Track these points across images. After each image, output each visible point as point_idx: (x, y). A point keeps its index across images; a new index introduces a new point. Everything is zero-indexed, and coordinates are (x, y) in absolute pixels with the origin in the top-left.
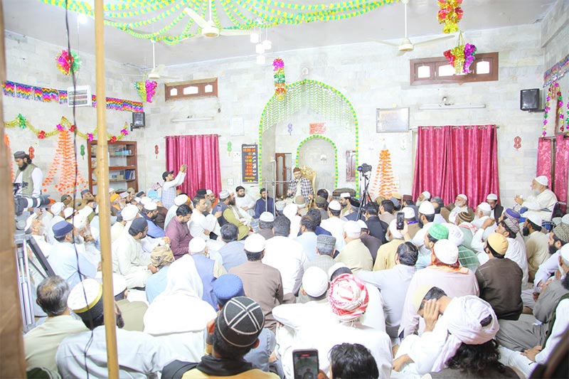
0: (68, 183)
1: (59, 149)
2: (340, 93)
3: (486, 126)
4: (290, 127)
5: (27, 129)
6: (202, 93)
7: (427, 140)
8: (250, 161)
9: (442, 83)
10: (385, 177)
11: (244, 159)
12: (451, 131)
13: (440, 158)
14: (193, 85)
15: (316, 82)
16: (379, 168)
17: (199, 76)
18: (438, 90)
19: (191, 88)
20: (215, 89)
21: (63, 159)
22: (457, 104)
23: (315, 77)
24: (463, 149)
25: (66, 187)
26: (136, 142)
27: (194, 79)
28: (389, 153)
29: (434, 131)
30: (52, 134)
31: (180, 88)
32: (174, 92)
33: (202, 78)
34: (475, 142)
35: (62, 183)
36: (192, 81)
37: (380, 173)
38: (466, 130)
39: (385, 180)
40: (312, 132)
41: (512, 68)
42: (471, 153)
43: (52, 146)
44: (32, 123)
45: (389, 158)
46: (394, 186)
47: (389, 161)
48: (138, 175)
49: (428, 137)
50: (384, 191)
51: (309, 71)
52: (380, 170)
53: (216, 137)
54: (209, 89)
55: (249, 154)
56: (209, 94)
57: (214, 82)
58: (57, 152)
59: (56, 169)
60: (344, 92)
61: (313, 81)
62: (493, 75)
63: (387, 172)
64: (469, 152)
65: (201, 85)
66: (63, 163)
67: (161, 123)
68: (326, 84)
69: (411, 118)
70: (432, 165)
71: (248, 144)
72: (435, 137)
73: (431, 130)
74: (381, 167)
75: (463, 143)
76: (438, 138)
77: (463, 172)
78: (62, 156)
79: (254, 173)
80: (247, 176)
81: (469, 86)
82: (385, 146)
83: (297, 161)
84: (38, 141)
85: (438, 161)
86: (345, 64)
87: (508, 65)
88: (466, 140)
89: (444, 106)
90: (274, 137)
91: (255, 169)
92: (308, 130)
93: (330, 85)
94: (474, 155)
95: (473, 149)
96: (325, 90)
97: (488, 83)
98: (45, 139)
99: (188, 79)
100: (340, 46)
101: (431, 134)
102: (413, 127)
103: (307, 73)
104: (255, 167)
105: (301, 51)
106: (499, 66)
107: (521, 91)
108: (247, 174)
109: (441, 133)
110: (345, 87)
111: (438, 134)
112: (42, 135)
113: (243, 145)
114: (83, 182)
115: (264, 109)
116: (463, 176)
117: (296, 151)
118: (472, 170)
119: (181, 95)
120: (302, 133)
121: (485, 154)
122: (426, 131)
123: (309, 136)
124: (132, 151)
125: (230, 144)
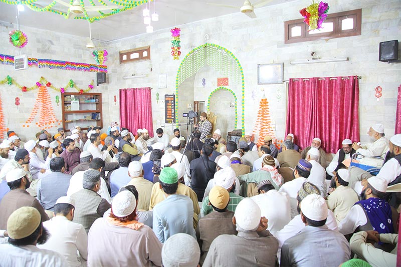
0: (46, 121)
1: (39, 99)
2: (230, 53)
3: (349, 77)
4: (204, 81)
5: (13, 86)
6: (141, 58)
7: (298, 90)
8: (170, 107)
9: (311, 40)
10: (264, 121)
11: (166, 105)
12: (317, 82)
13: (308, 106)
14: (136, 52)
15: (214, 46)
16: (259, 113)
17: (139, 45)
18: (307, 47)
19: (135, 54)
20: (149, 54)
21: (42, 106)
22: (323, 58)
23: (214, 41)
24: (327, 98)
25: (44, 124)
26: (101, 94)
27: (136, 47)
28: (267, 101)
29: (304, 83)
30: (32, 88)
31: (128, 54)
32: (125, 57)
33: (141, 46)
34: (339, 92)
35: (41, 121)
36: (135, 49)
37: (260, 118)
38: (331, 82)
39: (264, 124)
40: (219, 85)
41: (376, 22)
42: (335, 101)
43: (33, 97)
44: (17, 82)
45: (267, 106)
46: (271, 129)
47: (267, 108)
48: (103, 116)
49: (298, 87)
50: (263, 133)
51: (209, 37)
52: (260, 115)
53: (150, 89)
54: (145, 54)
55: (170, 101)
56: (145, 58)
57: (148, 49)
58: (37, 101)
59: (36, 112)
60: (233, 52)
61: (212, 44)
62: (357, 30)
63: (265, 117)
64: (333, 101)
65: (140, 52)
66: (42, 108)
67: (118, 80)
68: (221, 46)
69: (285, 72)
70: (301, 112)
71: (169, 94)
72: (304, 87)
73: (301, 81)
74: (261, 112)
75: (327, 93)
76: (306, 88)
77: (327, 119)
78: (41, 103)
79: (172, 116)
80: (168, 118)
81: (335, 42)
82: (264, 96)
83: (208, 107)
84: (22, 93)
85: (306, 108)
86: (235, 29)
87: (370, 20)
88: (331, 90)
89: (311, 61)
90: (193, 89)
91: (173, 113)
92: (216, 84)
93: (224, 47)
94: (338, 102)
95: (336, 97)
96: (221, 51)
97: (351, 38)
98: (28, 92)
99: (133, 48)
100: (231, 15)
101: (301, 85)
102: (286, 79)
103: (208, 38)
104: (173, 111)
105: (204, 21)
106: (362, 22)
107: (380, 43)
108: (168, 117)
109: (309, 84)
110: (234, 48)
111: (306, 85)
112: (25, 89)
113: (166, 95)
114: (57, 121)
115: (179, 67)
116: (327, 122)
117: (208, 99)
118: (336, 117)
119: (129, 60)
120: (212, 86)
121: (347, 103)
122: (296, 82)
123: (217, 87)
124: (99, 100)
125: (158, 95)
